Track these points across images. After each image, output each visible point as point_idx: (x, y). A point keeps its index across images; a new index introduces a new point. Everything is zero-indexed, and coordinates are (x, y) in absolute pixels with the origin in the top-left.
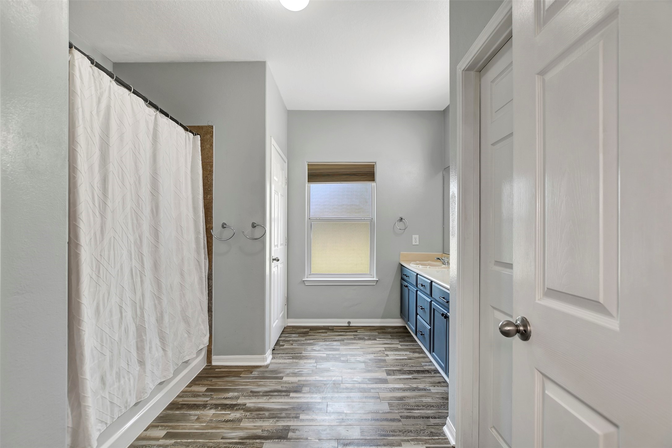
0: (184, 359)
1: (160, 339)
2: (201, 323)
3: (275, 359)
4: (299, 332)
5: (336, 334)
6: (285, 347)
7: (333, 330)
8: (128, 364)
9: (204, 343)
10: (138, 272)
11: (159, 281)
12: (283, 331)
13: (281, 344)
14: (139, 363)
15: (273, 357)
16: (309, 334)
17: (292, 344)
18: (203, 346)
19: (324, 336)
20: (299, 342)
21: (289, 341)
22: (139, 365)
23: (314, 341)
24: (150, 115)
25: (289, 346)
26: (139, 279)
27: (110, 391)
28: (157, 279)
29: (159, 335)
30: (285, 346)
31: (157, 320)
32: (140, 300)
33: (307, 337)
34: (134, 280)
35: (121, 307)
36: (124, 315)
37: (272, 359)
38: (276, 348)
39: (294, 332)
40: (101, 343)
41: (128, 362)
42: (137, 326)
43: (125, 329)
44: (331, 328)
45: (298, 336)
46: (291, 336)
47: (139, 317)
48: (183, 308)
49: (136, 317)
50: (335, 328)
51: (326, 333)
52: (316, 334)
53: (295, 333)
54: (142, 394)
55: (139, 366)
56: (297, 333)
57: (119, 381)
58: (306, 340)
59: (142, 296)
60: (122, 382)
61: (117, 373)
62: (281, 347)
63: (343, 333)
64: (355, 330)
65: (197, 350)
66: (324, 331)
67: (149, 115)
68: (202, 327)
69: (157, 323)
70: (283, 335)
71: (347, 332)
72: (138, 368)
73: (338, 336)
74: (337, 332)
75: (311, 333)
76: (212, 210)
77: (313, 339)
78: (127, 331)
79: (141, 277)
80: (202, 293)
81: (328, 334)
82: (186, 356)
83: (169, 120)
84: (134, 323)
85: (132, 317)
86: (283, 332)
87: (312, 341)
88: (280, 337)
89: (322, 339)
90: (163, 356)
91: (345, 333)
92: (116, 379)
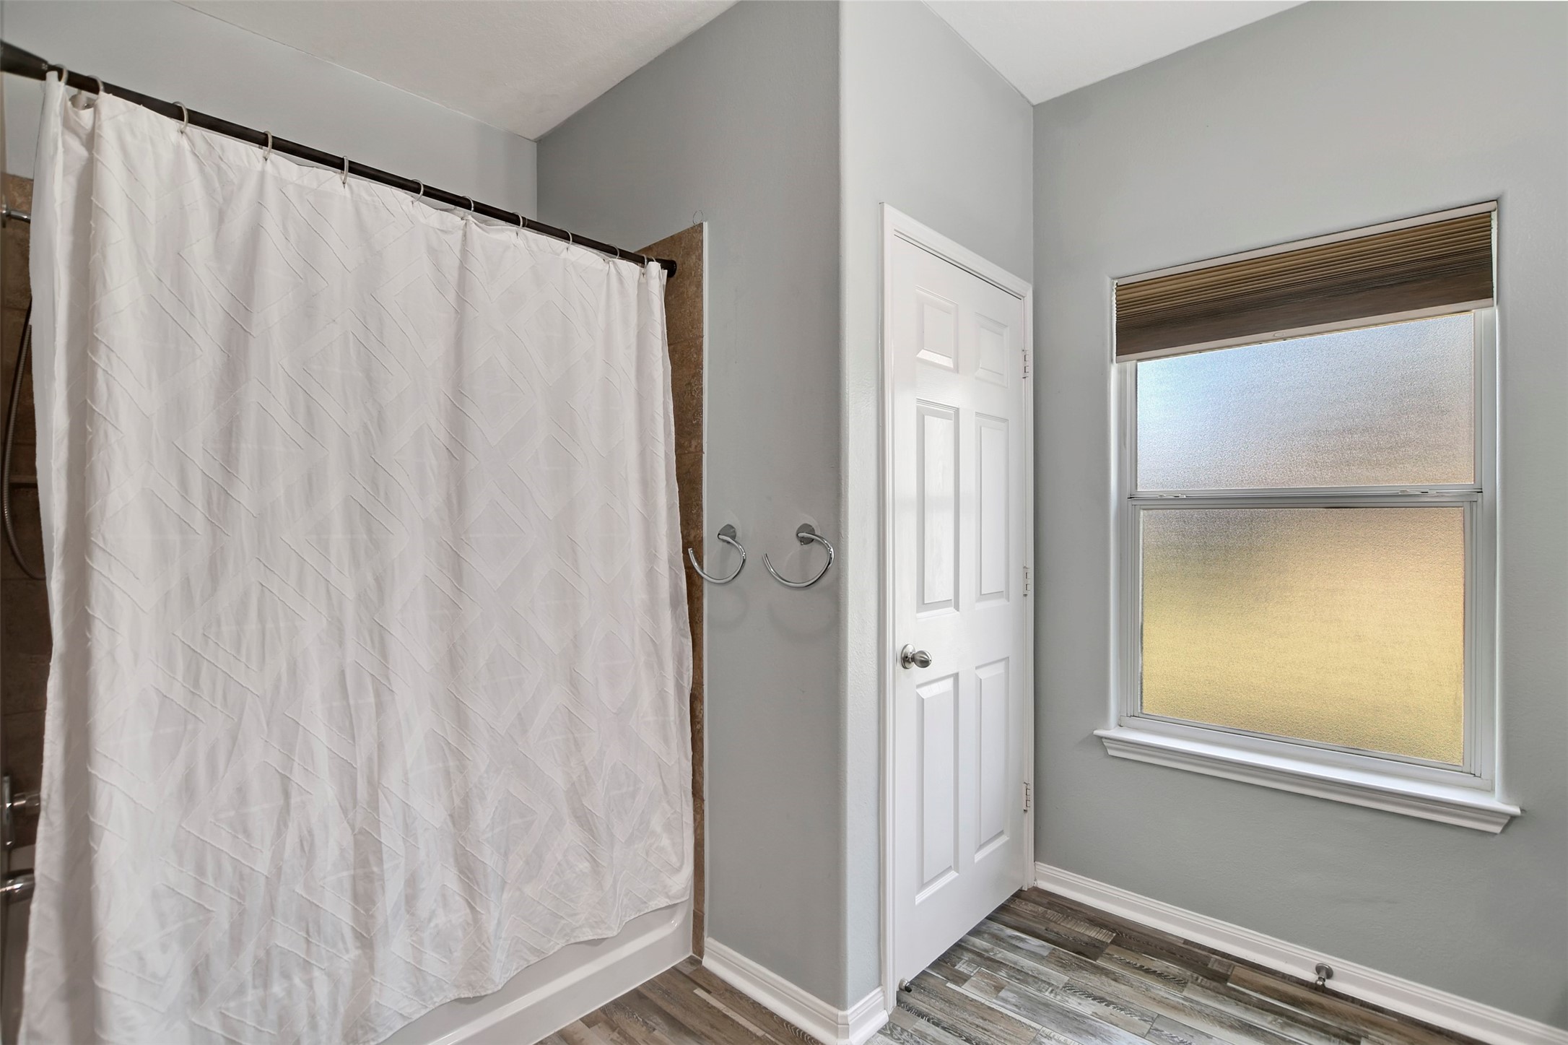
0: (575, 934)
1: (461, 872)
2: (659, 829)
3: (891, 1035)
4: (1062, 932)
5: (1229, 1016)
6: (967, 990)
7: (1221, 978)
8: (308, 942)
9: (670, 894)
10: (368, 681)
11: (460, 704)
12: (1003, 908)
13: (962, 967)
14: (357, 938)
15: (889, 1023)
16: (1099, 962)
17: (999, 988)
18: (667, 900)
19: (1162, 1002)
20: (1031, 990)
21: (995, 964)
22: (358, 944)
23: (1101, 1009)
24: (445, 229)
25: (981, 990)
26: (371, 699)
27: (223, 1011)
28: (456, 697)
29: (456, 860)
30: (966, 985)
31: (451, 816)
32: (370, 759)
33: (1085, 974)
34: (352, 702)
35: (285, 780)
36: (295, 800)
37: (880, 1032)
38: (932, 981)
39: (1041, 928)
40: (194, 876)
41: (308, 933)
42: (356, 832)
43: (301, 841)
44: (1216, 967)
45: (1045, 954)
46: (1021, 945)
47: (365, 806)
48: (573, 784)
49: (355, 807)
50: (1240, 971)
51: (1180, 983)
52: (1127, 973)
53: (1043, 933)
54: (360, 1032)
55: (357, 948)
56: (1052, 936)
57: (266, 985)
58: (1069, 988)
59: (378, 747)
60: (277, 989)
61: (258, 962)
62: (949, 985)
63: (1270, 1017)
64: (1347, 1027)
65: (639, 911)
66: (1174, 969)
67: (442, 231)
68: (665, 842)
69: (450, 824)
70: (995, 927)
71: (1293, 1020)
72: (354, 953)
73: (1232, 1027)
74: (1239, 999)
75: (1111, 958)
76: (701, 484)
77: (1101, 1000)
78: (307, 847)
79: (378, 695)
80: (666, 740)
81: (1185, 993)
82: (581, 927)
83: (524, 234)
84: (348, 823)
85: (341, 806)
86: (1001, 913)
87: (1086, 1008)
88: (976, 932)
89: (1143, 1017)
90: (468, 924)
91: (1284, 1025)
92: (254, 979)
